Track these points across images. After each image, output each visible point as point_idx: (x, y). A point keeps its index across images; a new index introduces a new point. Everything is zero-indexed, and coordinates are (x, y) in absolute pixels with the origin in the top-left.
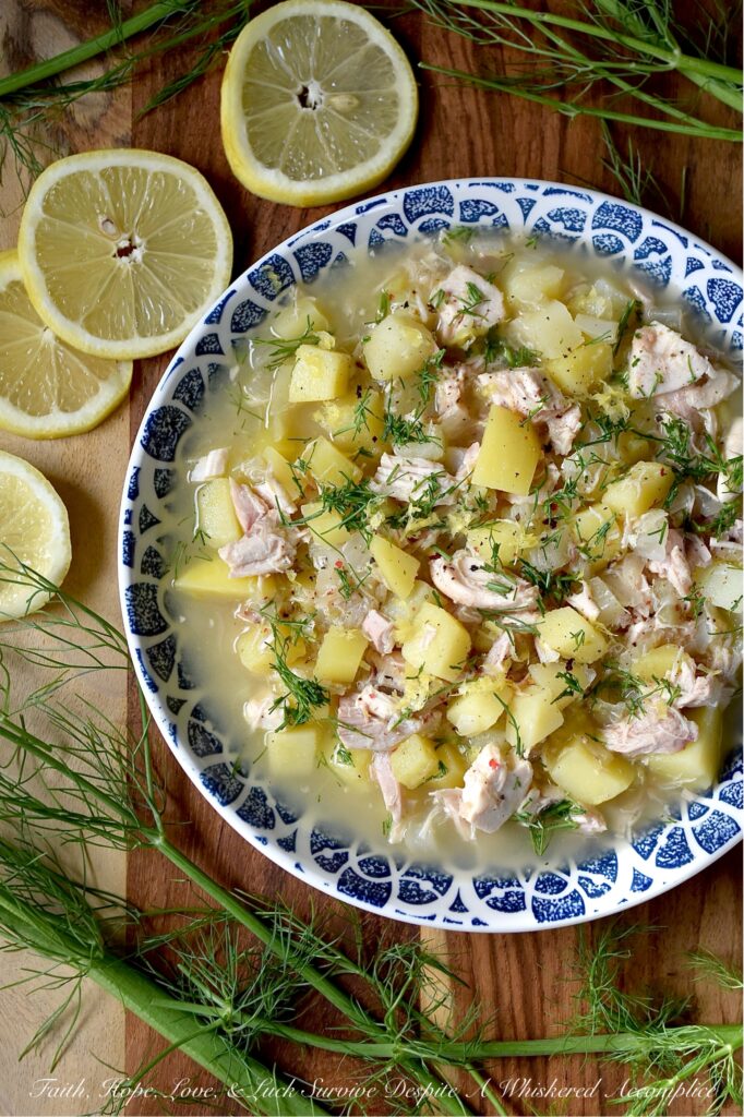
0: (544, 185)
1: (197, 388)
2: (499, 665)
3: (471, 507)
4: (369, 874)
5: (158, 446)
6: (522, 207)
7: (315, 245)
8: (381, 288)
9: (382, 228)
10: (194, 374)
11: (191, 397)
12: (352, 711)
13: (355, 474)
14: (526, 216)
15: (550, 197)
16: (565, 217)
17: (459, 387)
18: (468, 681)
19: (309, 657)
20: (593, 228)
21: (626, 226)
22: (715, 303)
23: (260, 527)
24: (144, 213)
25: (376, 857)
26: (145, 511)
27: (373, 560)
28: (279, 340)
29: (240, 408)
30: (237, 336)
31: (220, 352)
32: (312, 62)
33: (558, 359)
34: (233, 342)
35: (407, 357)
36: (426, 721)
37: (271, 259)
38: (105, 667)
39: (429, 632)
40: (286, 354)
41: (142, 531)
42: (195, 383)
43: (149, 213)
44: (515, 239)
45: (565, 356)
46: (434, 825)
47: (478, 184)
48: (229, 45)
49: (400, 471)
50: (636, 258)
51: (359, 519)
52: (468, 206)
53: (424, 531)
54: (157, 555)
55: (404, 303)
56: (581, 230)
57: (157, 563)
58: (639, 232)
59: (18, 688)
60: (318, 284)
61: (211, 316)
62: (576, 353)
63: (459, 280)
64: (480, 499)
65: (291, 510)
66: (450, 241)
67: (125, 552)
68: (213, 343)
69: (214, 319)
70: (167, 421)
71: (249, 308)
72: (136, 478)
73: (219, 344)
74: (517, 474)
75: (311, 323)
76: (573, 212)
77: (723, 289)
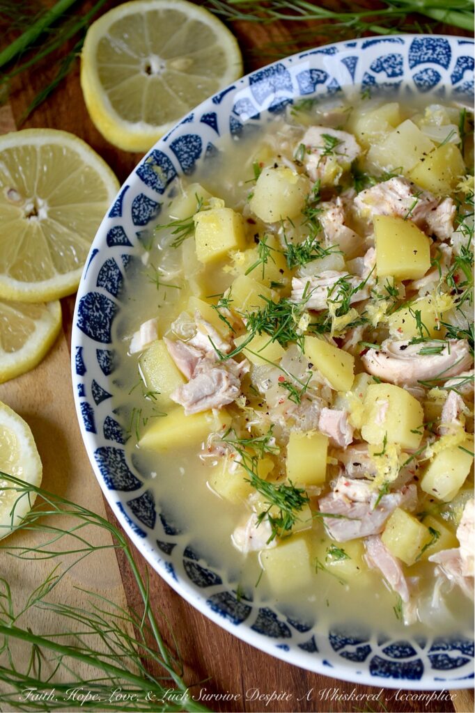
0: (360, 42)
1: (116, 278)
2: (454, 421)
3: (384, 296)
4: (396, 656)
5: (94, 328)
6: (348, 66)
7: (186, 137)
8: (250, 161)
9: (238, 115)
10: (109, 265)
11: (113, 285)
12: (332, 504)
13: (272, 296)
14: (353, 75)
15: (369, 49)
16: (385, 65)
17: (340, 212)
18: (431, 445)
19: (279, 472)
20: (411, 67)
21: (438, 55)
23: (202, 366)
24: (41, 180)
25: (398, 642)
26: (96, 385)
27: (311, 365)
28: (177, 222)
29: (158, 284)
30: (139, 228)
31: (128, 244)
32: (149, 43)
33: (417, 166)
34: (138, 234)
36: (404, 493)
37: (152, 154)
38: (94, 548)
39: (382, 405)
40: (186, 230)
41: (97, 403)
42: (113, 273)
43: (44, 178)
44: (350, 97)
45: (423, 160)
46: (443, 594)
47: (306, 55)
48: (79, 50)
49: (312, 287)
50: (454, 83)
53: (350, 327)
54: (116, 424)
55: (273, 166)
56: (401, 73)
57: (118, 432)
58: (449, 56)
59: (21, 604)
60: (197, 173)
61: (113, 210)
63: (314, 136)
64: (390, 287)
65: (225, 348)
66: (298, 113)
67: (86, 421)
68: (120, 235)
69: (116, 212)
70: (96, 307)
71: (144, 202)
72: (80, 356)
73: (126, 236)
74: (415, 251)
75: (200, 199)
76: (390, 58)
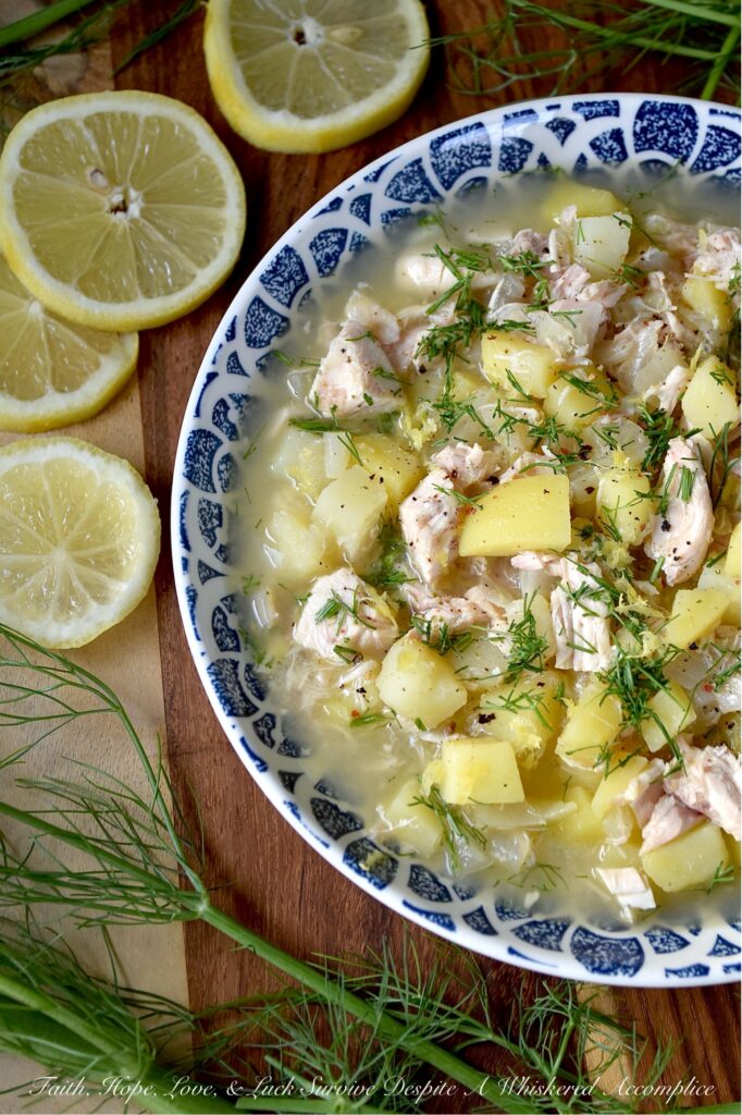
3: (595, 544)
5: (627, 957)
6: (209, 577)
7: (317, 817)
9: (273, 743)
10: (521, 934)
11: (549, 934)
14: (218, 574)
16: (209, 526)
17: (448, 601)
20: (215, 491)
21: (206, 450)
22: (270, 338)
26: (715, 952)
27: (693, 646)
30: (454, 897)
31: (481, 911)
33: (386, 486)
34: (463, 898)
35: (433, 664)
37: (351, 866)
42: (531, 932)
45: (382, 480)
50: (238, 439)
52: (223, 642)
58: (210, 435)
61: (444, 925)
62: (374, 469)
64: (583, 536)
68: (474, 919)
69: (447, 921)
70: (593, 953)
71: (416, 885)
73: (473, 913)
75: (415, 801)
76: (202, 516)
77: (255, 327)
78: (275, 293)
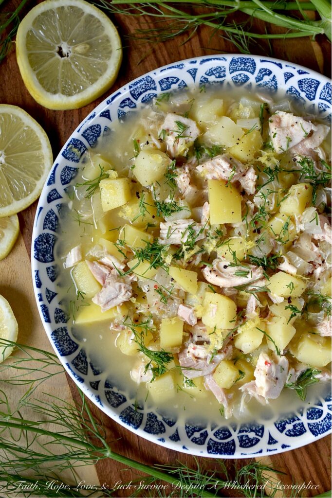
0: (199, 59)
1: (54, 220)
2: (254, 312)
3: (214, 236)
4: (221, 439)
5: (44, 256)
6: (191, 74)
7: (91, 127)
8: (132, 138)
9: (123, 107)
10: (51, 213)
11: (52, 225)
12: (186, 360)
13: (149, 238)
14: (194, 78)
15: (204, 64)
16: (214, 72)
17: (188, 176)
18: (241, 325)
19: (156, 338)
20: (231, 73)
21: (247, 67)
22: (305, 91)
23: (110, 281)
25: (222, 428)
26: (48, 291)
27: (172, 279)
28: (88, 182)
29: (80, 222)
30: (65, 186)
31: (60, 197)
32: (59, 33)
33: (234, 146)
34: (65, 190)
35: (157, 170)
36: (225, 352)
37: (71, 141)
38: (53, 375)
39: (213, 308)
40: (94, 187)
41: (50, 302)
42: (52, 217)
44: (192, 91)
45: (238, 144)
46: (246, 403)
47: (165, 69)
48: (14, 38)
49: (172, 229)
50: (257, 82)
51: (159, 261)
52: (163, 83)
53: (194, 256)
54: (61, 311)
55: (146, 142)
56: (224, 76)
57: (63, 315)
58: (254, 68)
59: (12, 398)
60: (99, 147)
61: (50, 181)
62: (242, 140)
63: (170, 121)
64: (218, 231)
65: (122, 267)
66: (160, 103)
67: (44, 316)
68: (55, 194)
69: (51, 182)
70: (44, 242)
71: (68, 170)
72: (38, 276)
73: (58, 193)
74: (233, 212)
75: (102, 168)
76: (218, 68)
77: (307, 83)
78: (324, 91)
